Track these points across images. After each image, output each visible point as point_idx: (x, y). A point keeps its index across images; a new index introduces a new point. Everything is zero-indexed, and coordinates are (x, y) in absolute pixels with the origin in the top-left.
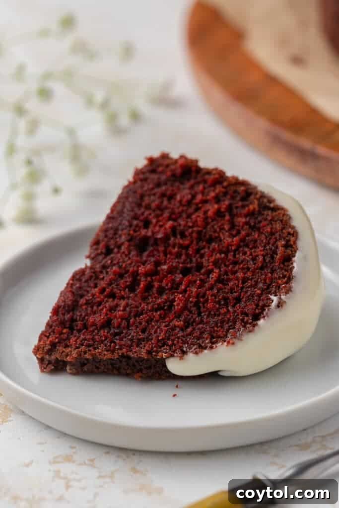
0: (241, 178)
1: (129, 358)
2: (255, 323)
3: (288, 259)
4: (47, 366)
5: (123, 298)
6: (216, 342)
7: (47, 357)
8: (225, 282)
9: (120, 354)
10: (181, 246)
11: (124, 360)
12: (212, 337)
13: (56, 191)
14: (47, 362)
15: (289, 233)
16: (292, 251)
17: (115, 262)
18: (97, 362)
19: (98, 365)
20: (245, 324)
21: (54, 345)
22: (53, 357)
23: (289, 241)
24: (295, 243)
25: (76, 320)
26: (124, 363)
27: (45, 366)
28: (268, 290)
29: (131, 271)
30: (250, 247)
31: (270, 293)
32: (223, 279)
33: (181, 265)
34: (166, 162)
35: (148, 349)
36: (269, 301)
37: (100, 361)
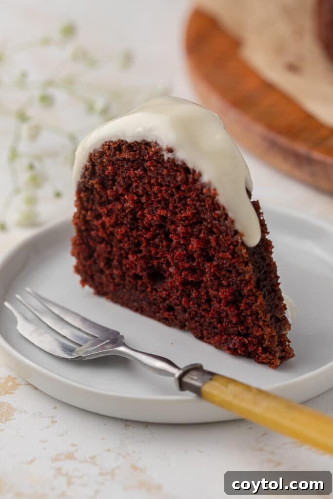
0: (75, 198)
1: (258, 281)
2: (191, 171)
3: (131, 147)
4: (287, 353)
5: (207, 292)
6: (218, 204)
7: (278, 355)
8: (167, 202)
9: (257, 290)
10: (148, 244)
11: (262, 284)
12: (215, 209)
13: (58, 195)
14: (284, 353)
15: (109, 149)
16: (123, 145)
17: (178, 302)
18: (272, 308)
19: (274, 307)
20: (195, 181)
21: (266, 350)
22: (277, 349)
23: (115, 148)
24: (115, 143)
25: (239, 331)
26: (265, 283)
27: (288, 354)
28: (162, 162)
29: (182, 288)
30: (130, 182)
31: (163, 160)
32: (164, 204)
33: (164, 243)
34: (80, 267)
35: (244, 265)
36: (170, 160)
37: (270, 305)
